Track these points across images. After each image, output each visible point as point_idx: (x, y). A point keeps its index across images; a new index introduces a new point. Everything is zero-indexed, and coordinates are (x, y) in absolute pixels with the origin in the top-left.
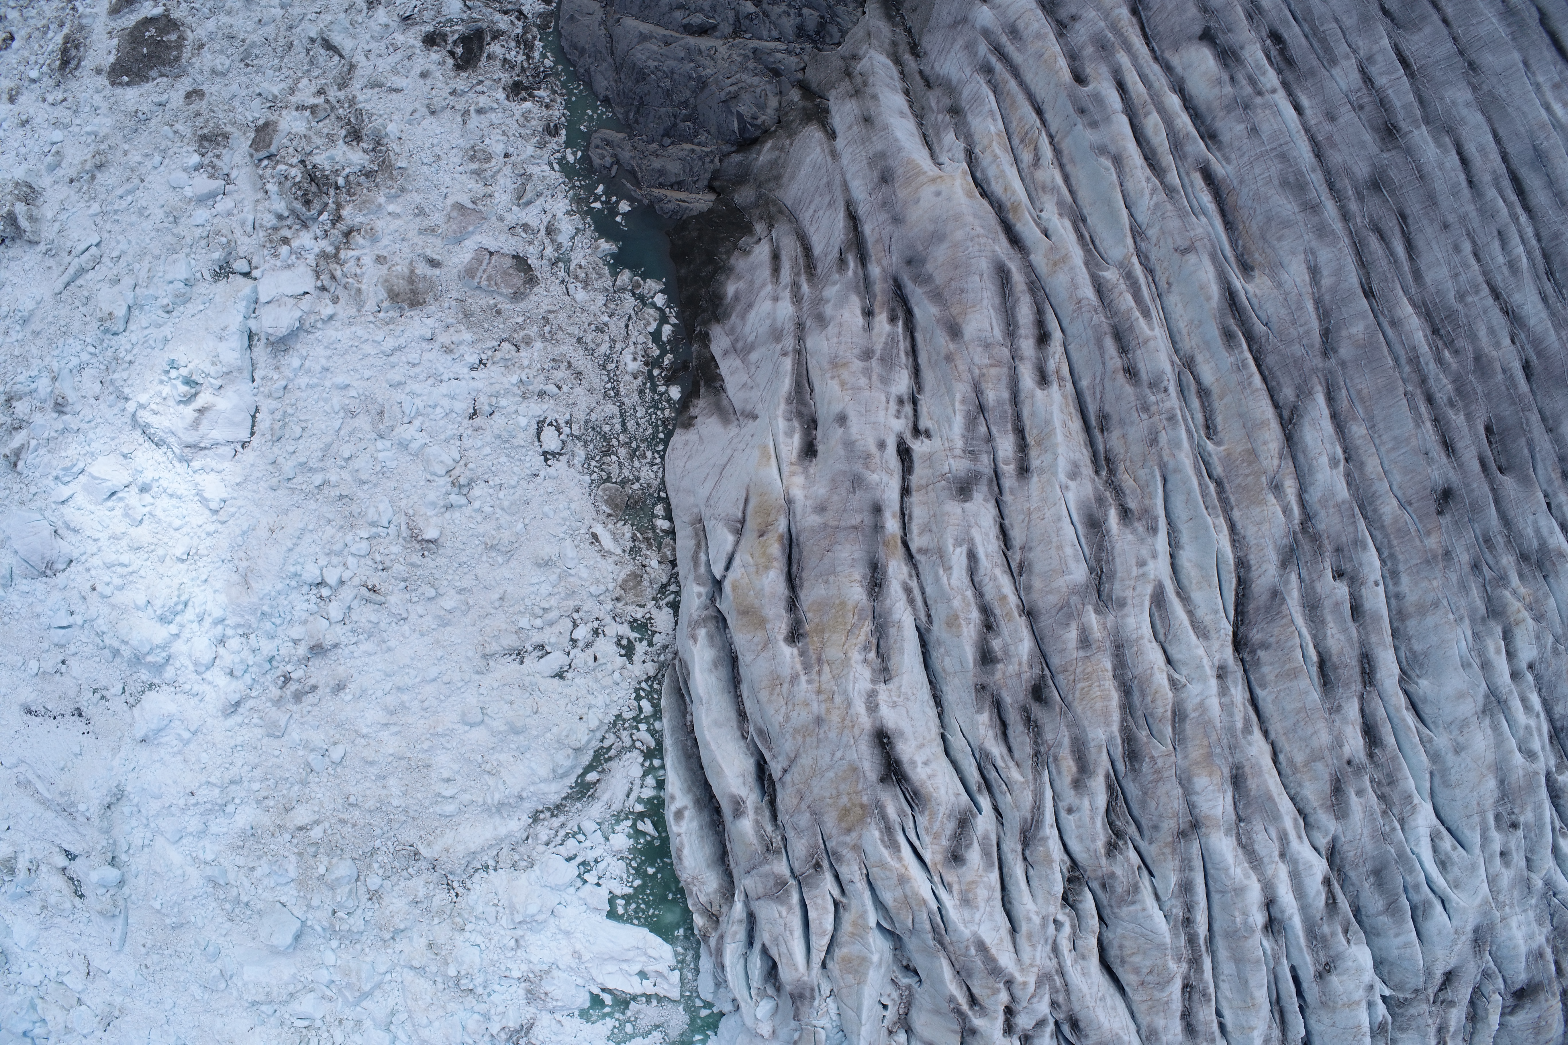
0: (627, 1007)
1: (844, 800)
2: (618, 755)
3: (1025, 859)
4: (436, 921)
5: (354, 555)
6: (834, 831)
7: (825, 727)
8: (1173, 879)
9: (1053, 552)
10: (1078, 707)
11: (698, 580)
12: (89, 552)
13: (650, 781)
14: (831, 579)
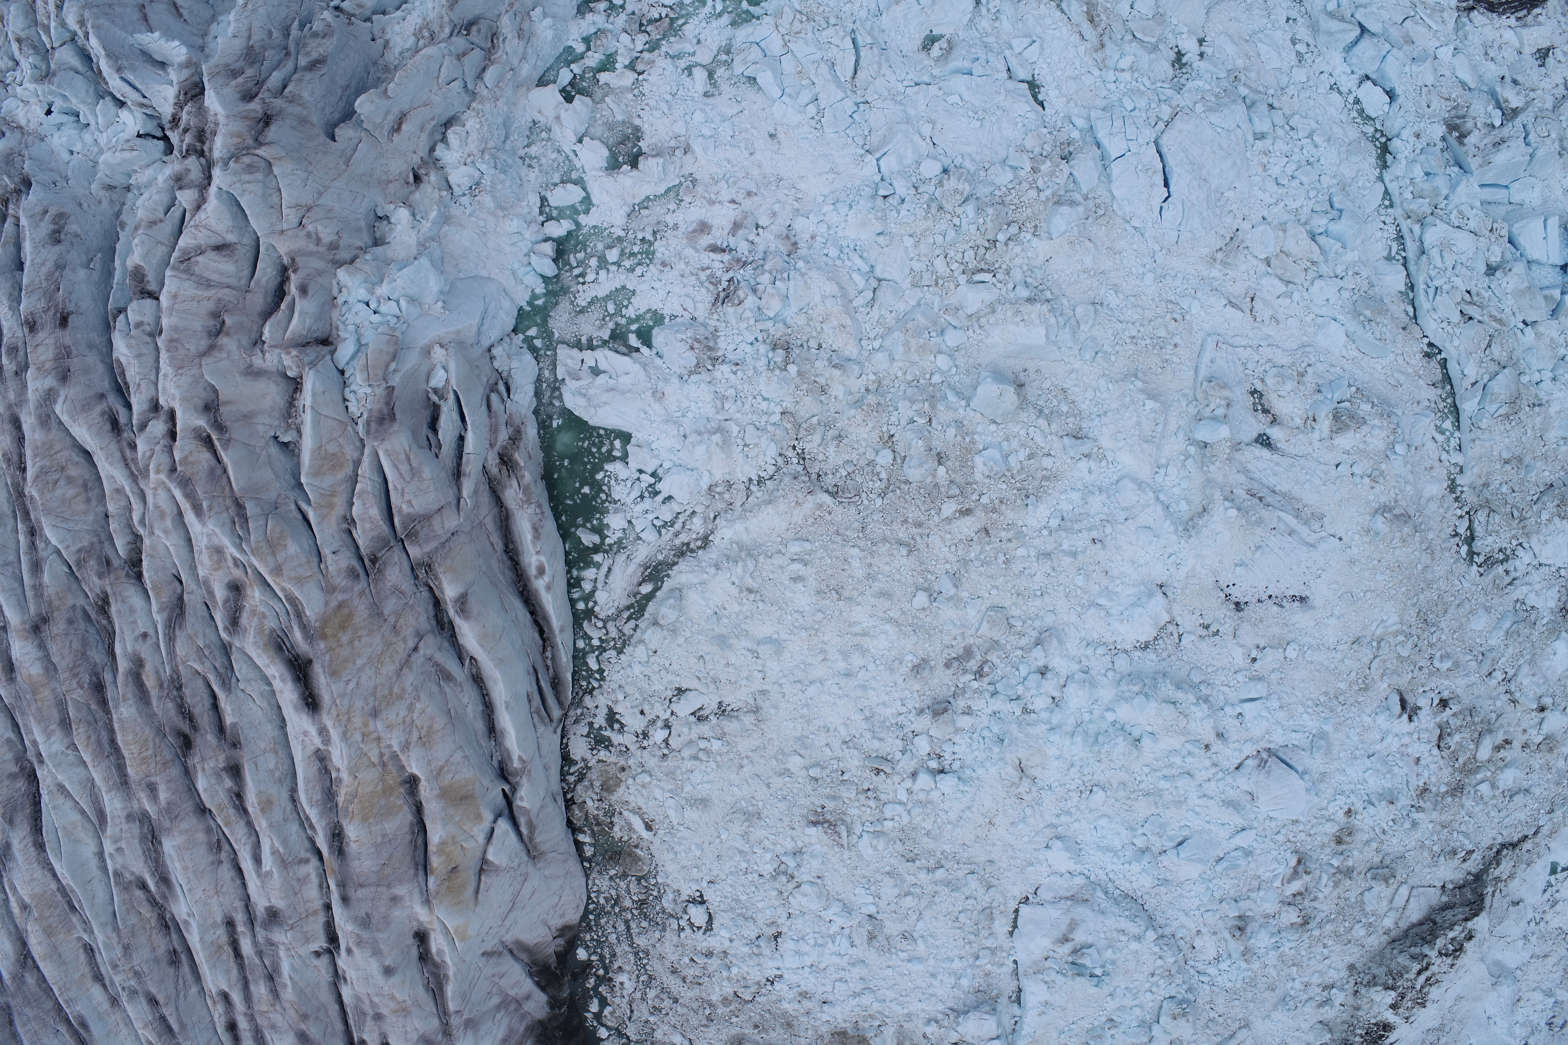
0: (613, 331)
1: (345, 639)
2: (620, 612)
3: (181, 582)
4: (815, 420)
5: (900, 803)
6: (356, 601)
7: (367, 709)
8: (46, 578)
9: (190, 865)
10: (149, 733)
11: (526, 812)
12: (1213, 783)
13: (587, 586)
14: (379, 839)
